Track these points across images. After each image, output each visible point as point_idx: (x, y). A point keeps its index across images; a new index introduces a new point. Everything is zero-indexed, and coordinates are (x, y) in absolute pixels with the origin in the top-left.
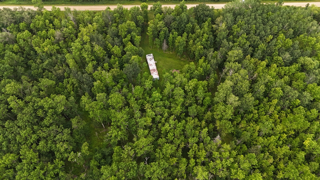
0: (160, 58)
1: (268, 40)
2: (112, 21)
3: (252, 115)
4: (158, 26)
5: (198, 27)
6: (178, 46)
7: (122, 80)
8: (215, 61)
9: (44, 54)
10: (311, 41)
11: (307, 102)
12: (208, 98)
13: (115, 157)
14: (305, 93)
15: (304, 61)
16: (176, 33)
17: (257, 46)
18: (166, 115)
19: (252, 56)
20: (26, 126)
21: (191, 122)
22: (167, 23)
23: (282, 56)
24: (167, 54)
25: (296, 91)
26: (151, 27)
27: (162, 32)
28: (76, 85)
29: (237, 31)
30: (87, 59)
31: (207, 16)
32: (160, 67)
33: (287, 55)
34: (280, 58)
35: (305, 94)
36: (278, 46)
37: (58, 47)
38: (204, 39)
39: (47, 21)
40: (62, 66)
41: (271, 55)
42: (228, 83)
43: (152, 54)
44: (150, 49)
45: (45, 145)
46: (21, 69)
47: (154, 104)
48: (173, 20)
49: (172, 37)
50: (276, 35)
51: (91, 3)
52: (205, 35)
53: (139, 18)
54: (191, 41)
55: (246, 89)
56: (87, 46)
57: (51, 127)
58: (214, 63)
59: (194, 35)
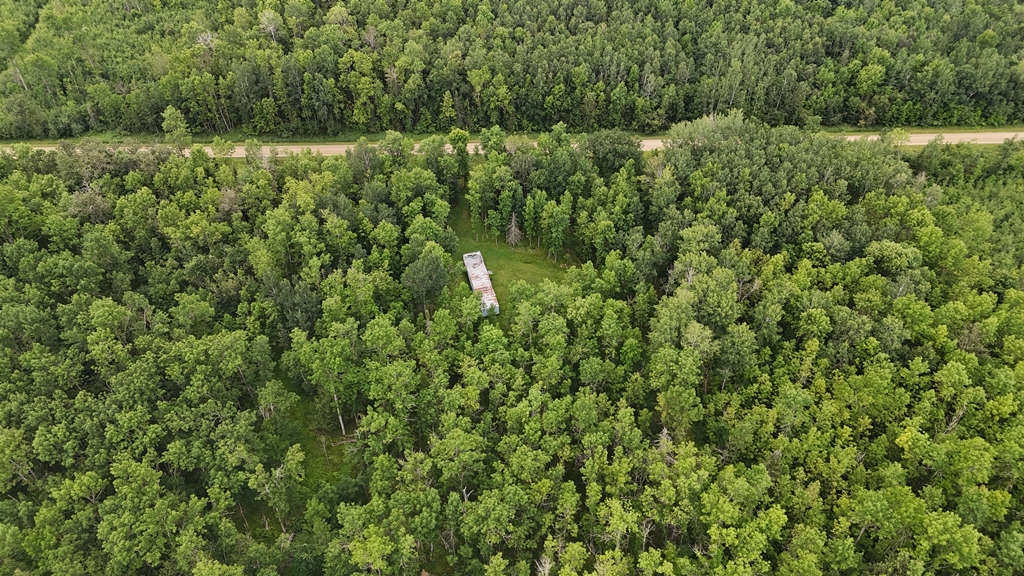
0: (502, 262)
1: (785, 205)
2: (373, 168)
3: (756, 386)
4: (494, 176)
5: (599, 181)
6: (550, 227)
7: (399, 305)
8: (647, 254)
9: (188, 244)
10: (895, 206)
11: (897, 345)
12: (631, 341)
13: (377, 483)
14: (888, 320)
15: (880, 250)
16: (541, 194)
17: (757, 218)
18: (519, 381)
19: (746, 244)
20: (135, 402)
21: (587, 398)
22: (518, 172)
23: (823, 240)
24: (521, 253)
25: (865, 317)
26: (476, 180)
27: (505, 193)
28: (272, 318)
29: (702, 186)
30: (307, 249)
31: (623, 156)
32: (502, 285)
33: (836, 238)
34: (819, 246)
35: (890, 320)
36: (810, 218)
37: (228, 229)
38: (617, 208)
39: (200, 170)
40: (236, 274)
41: (794, 240)
42: (684, 296)
43: (479, 253)
44: (473, 242)
45: (184, 449)
46: (122, 278)
47: (486, 359)
48: (534, 165)
49: (532, 205)
50: (805, 194)
51: (316, 139)
52: (620, 197)
53: (445, 161)
54: (584, 214)
55: (730, 312)
56: (308, 218)
57: (201, 406)
58: (646, 261)
59: (591, 200)
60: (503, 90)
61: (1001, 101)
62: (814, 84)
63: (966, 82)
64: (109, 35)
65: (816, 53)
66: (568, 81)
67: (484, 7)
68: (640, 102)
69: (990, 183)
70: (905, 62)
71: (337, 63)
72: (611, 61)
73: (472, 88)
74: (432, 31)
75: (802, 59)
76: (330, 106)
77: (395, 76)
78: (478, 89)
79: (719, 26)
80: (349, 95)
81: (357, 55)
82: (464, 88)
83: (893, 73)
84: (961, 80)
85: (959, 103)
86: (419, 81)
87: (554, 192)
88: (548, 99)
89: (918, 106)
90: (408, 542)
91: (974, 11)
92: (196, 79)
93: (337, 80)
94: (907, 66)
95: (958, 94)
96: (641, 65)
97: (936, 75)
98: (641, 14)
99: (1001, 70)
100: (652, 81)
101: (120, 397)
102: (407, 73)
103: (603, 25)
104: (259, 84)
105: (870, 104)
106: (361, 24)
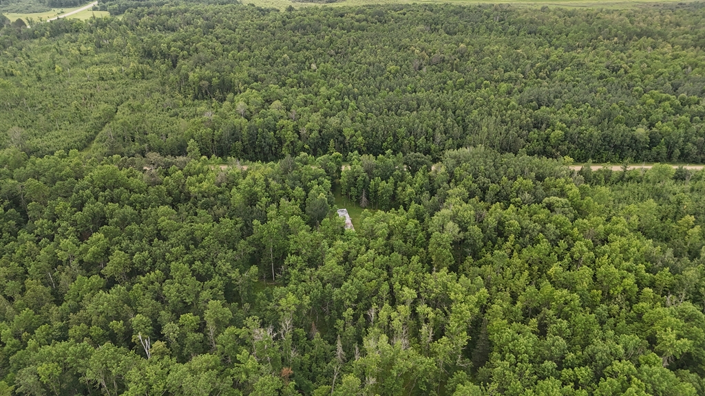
1: (502, 183)
2: (293, 167)
4: (354, 170)
9: (200, 195)
10: (558, 183)
15: (549, 200)
16: (378, 179)
17: (488, 188)
19: (482, 200)
22: (367, 170)
23: (521, 197)
25: (537, 223)
26: (345, 172)
31: (421, 164)
33: (528, 196)
34: (518, 199)
35: (549, 225)
36: (514, 187)
37: (220, 188)
38: (417, 185)
39: (205, 167)
41: (507, 199)
43: (345, 209)
44: (342, 206)
48: (375, 167)
49: (373, 185)
50: (513, 179)
52: (419, 181)
54: (400, 189)
55: (469, 220)
56: (261, 182)
59: (404, 182)
60: (360, 139)
61: (629, 149)
62: (527, 140)
63: (608, 139)
64: (155, 117)
65: (528, 125)
66: (394, 135)
67: (352, 104)
68: (433, 146)
69: (619, 184)
70: (573, 130)
71: (276, 125)
72: (418, 126)
73: (345, 138)
74: (325, 114)
75: (520, 128)
76: (271, 146)
77: (305, 132)
78: (348, 138)
79: (476, 112)
80: (281, 142)
81: (285, 122)
82: (341, 139)
83: (568, 135)
84: (604, 138)
85: (605, 150)
86: (317, 135)
87: (385, 178)
88: (384, 144)
89: (583, 151)
90: (307, 300)
91: (614, 108)
92: (203, 131)
93: (275, 133)
94: (576, 131)
95: (604, 145)
96: (434, 130)
97: (591, 135)
98: (435, 108)
99: (626, 133)
100: (439, 137)
101: (172, 242)
102: (311, 131)
103: (415, 112)
104: (235, 135)
105: (557, 150)
106: (288, 110)
